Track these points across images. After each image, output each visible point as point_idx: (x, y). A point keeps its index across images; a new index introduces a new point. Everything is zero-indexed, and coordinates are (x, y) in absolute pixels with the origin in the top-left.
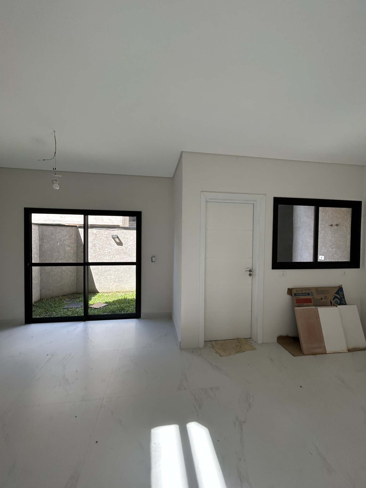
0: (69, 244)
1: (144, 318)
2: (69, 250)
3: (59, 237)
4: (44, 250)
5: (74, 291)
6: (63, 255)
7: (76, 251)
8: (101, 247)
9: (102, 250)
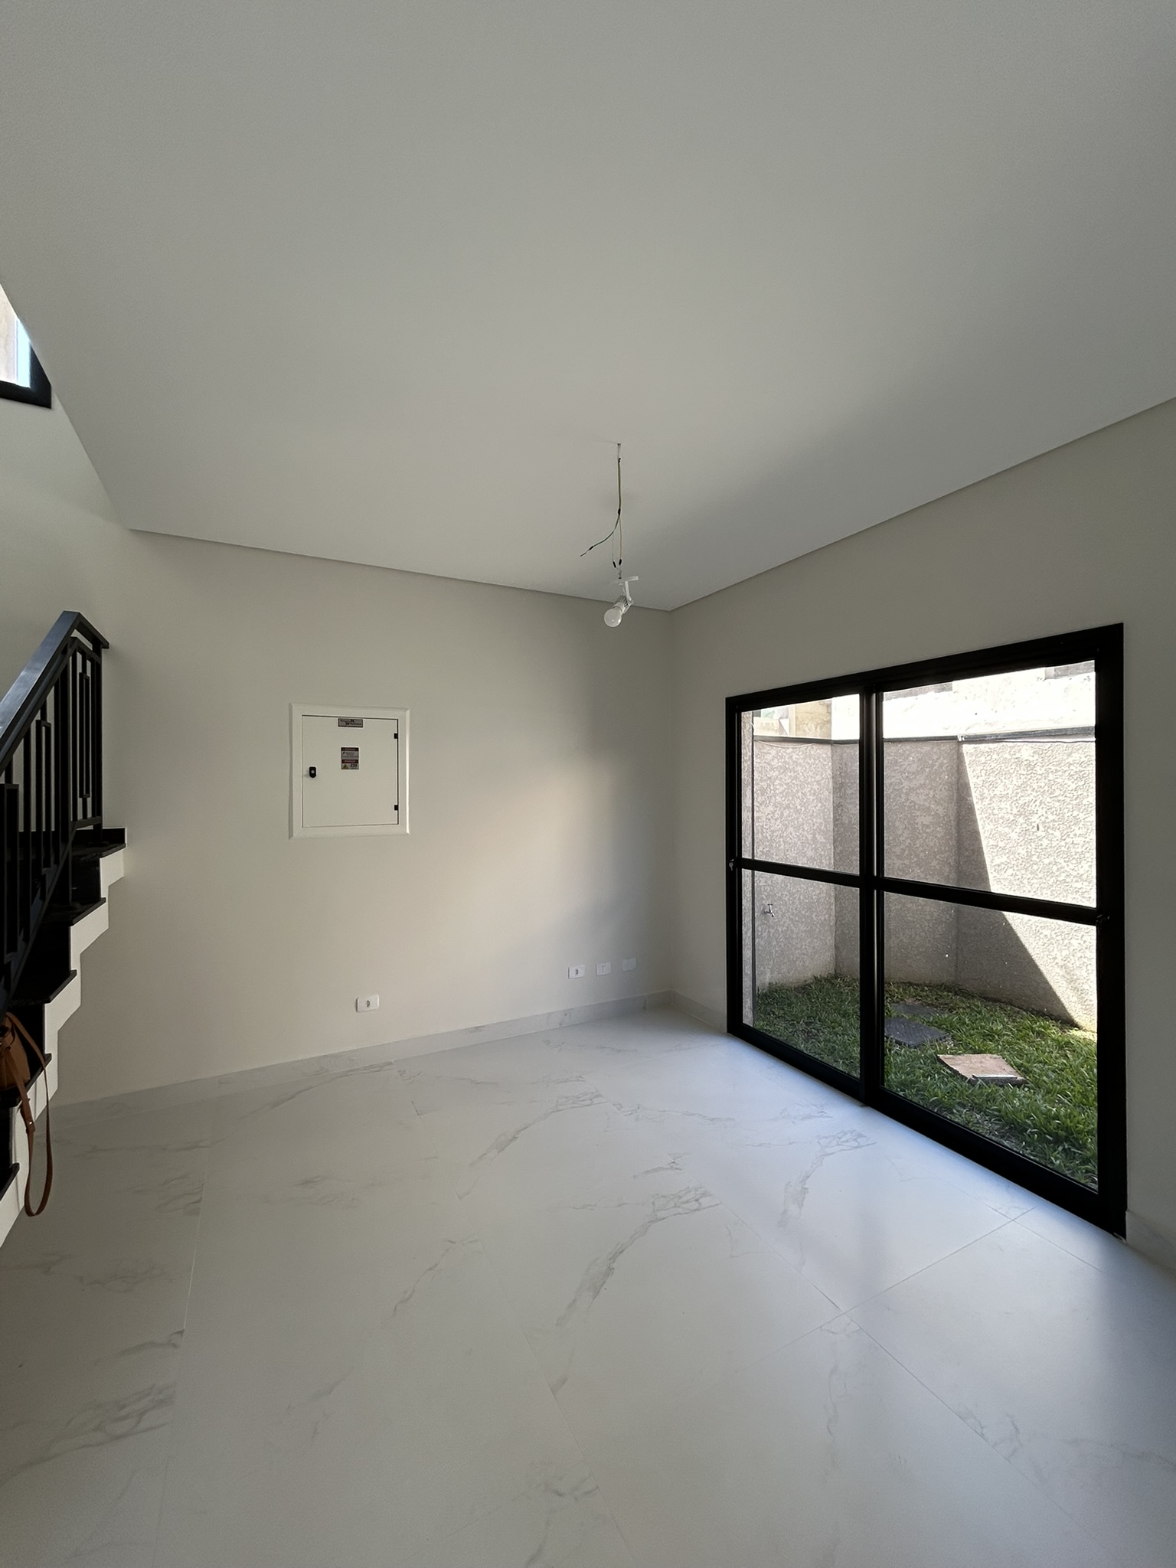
5: (946, 978)
6: (909, 841)
7: (954, 831)
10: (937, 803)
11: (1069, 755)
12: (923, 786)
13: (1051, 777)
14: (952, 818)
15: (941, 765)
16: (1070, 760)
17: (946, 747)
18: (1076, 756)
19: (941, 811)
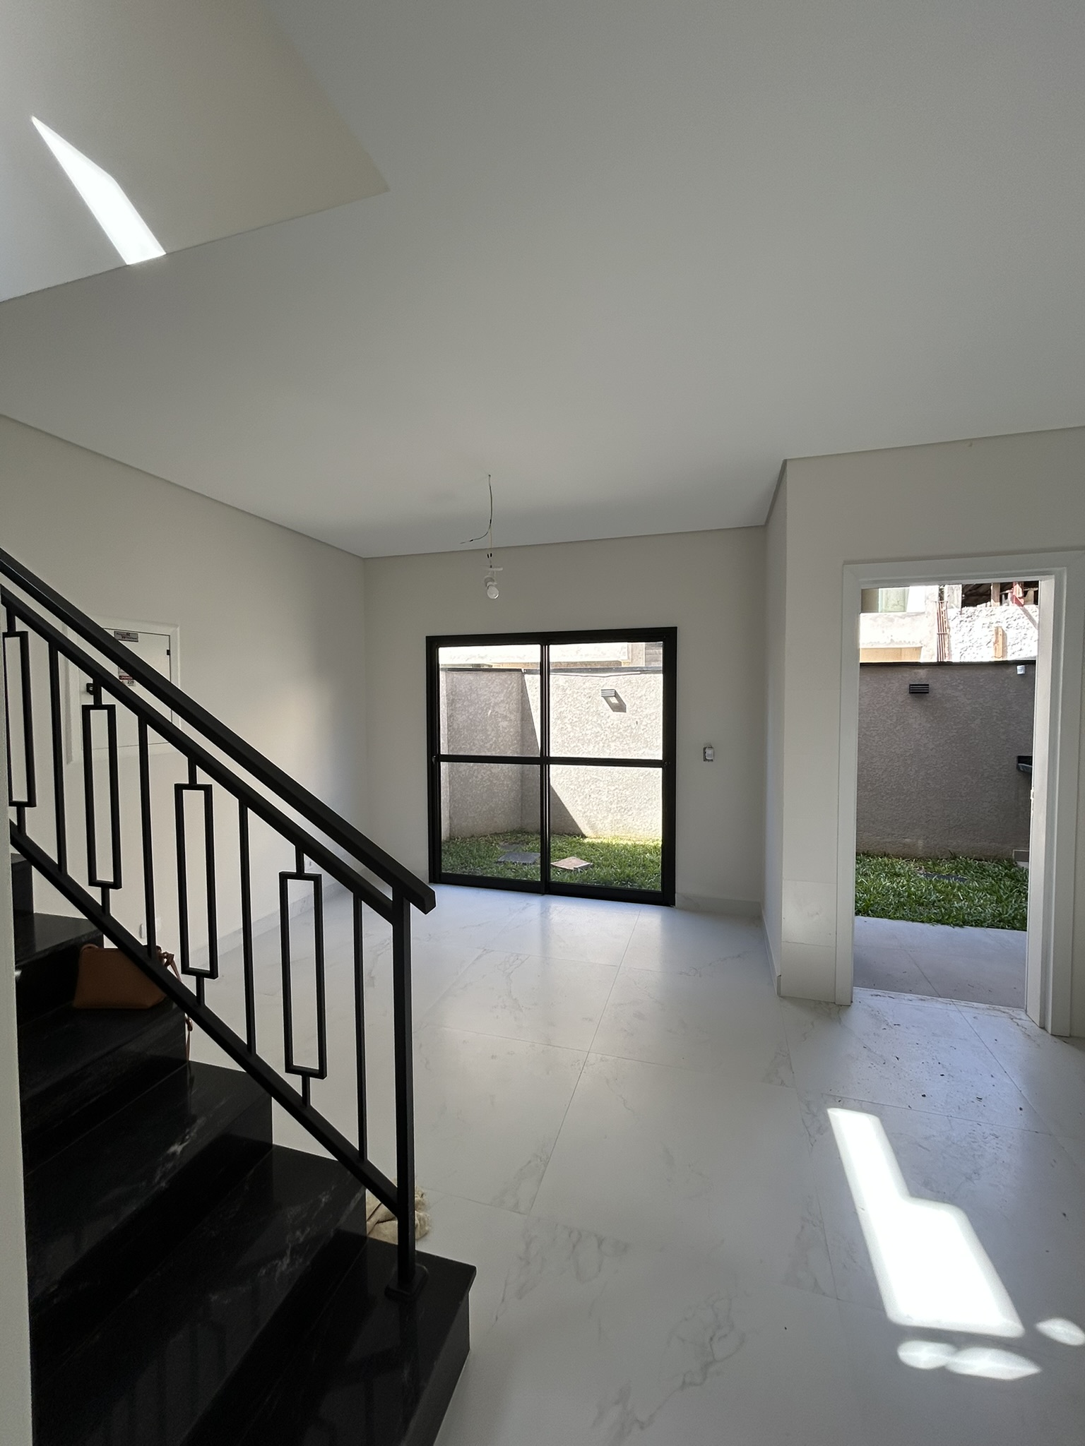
0: (505, 713)
1: (683, 909)
2: (506, 728)
3: (485, 697)
4: (456, 727)
5: (516, 826)
6: (494, 739)
7: (520, 730)
8: (575, 720)
9: (578, 729)
10: (511, 713)
11: (584, 683)
12: (502, 701)
13: (575, 696)
14: (519, 722)
15: (513, 687)
16: (584, 686)
17: (515, 675)
18: (587, 684)
19: (512, 717)
